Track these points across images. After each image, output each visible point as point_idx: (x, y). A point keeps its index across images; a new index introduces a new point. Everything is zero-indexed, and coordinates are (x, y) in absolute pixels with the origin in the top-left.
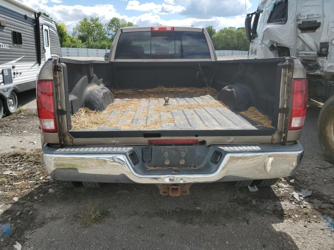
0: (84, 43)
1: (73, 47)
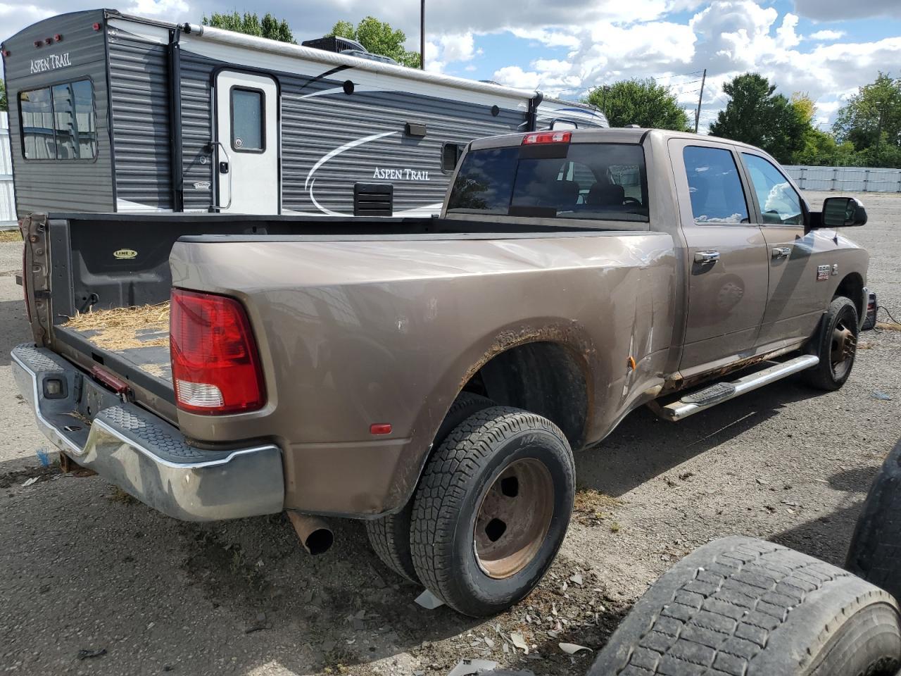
0: (860, 152)
1: (824, 163)
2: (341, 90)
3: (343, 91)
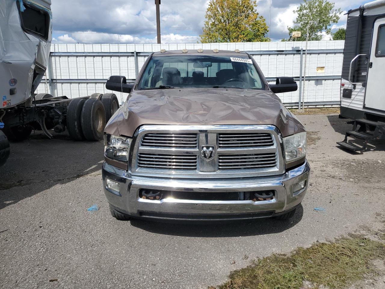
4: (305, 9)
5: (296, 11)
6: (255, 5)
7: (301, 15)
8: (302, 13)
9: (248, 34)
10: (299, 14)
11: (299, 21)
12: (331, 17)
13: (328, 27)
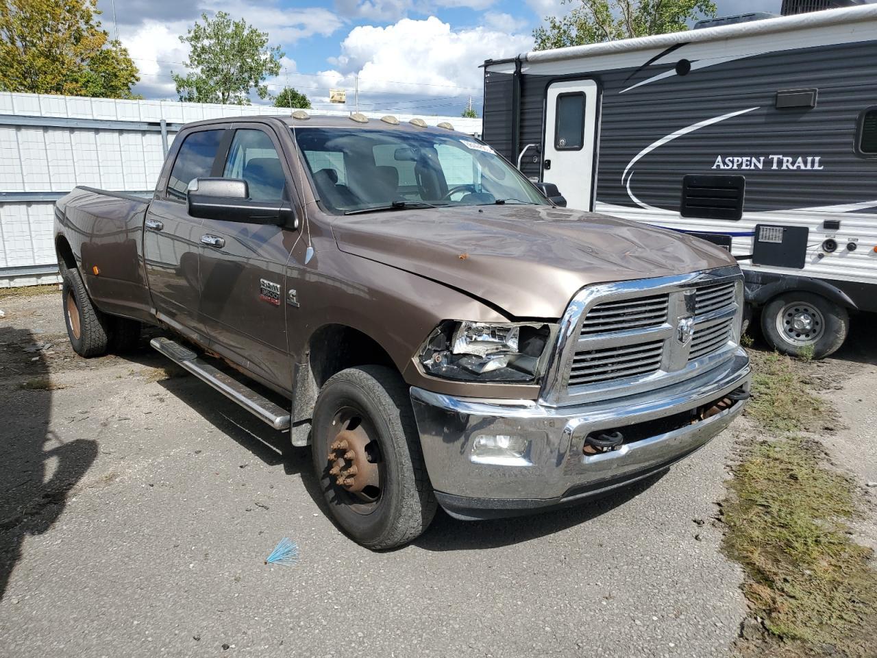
2: (673, 72)
3: (676, 74)
4: (207, 37)
5: (185, 37)
6: (95, 9)
7: (199, 49)
8: (199, 45)
9: (88, 81)
10: (193, 46)
11: (196, 63)
12: (265, 61)
13: (261, 84)
